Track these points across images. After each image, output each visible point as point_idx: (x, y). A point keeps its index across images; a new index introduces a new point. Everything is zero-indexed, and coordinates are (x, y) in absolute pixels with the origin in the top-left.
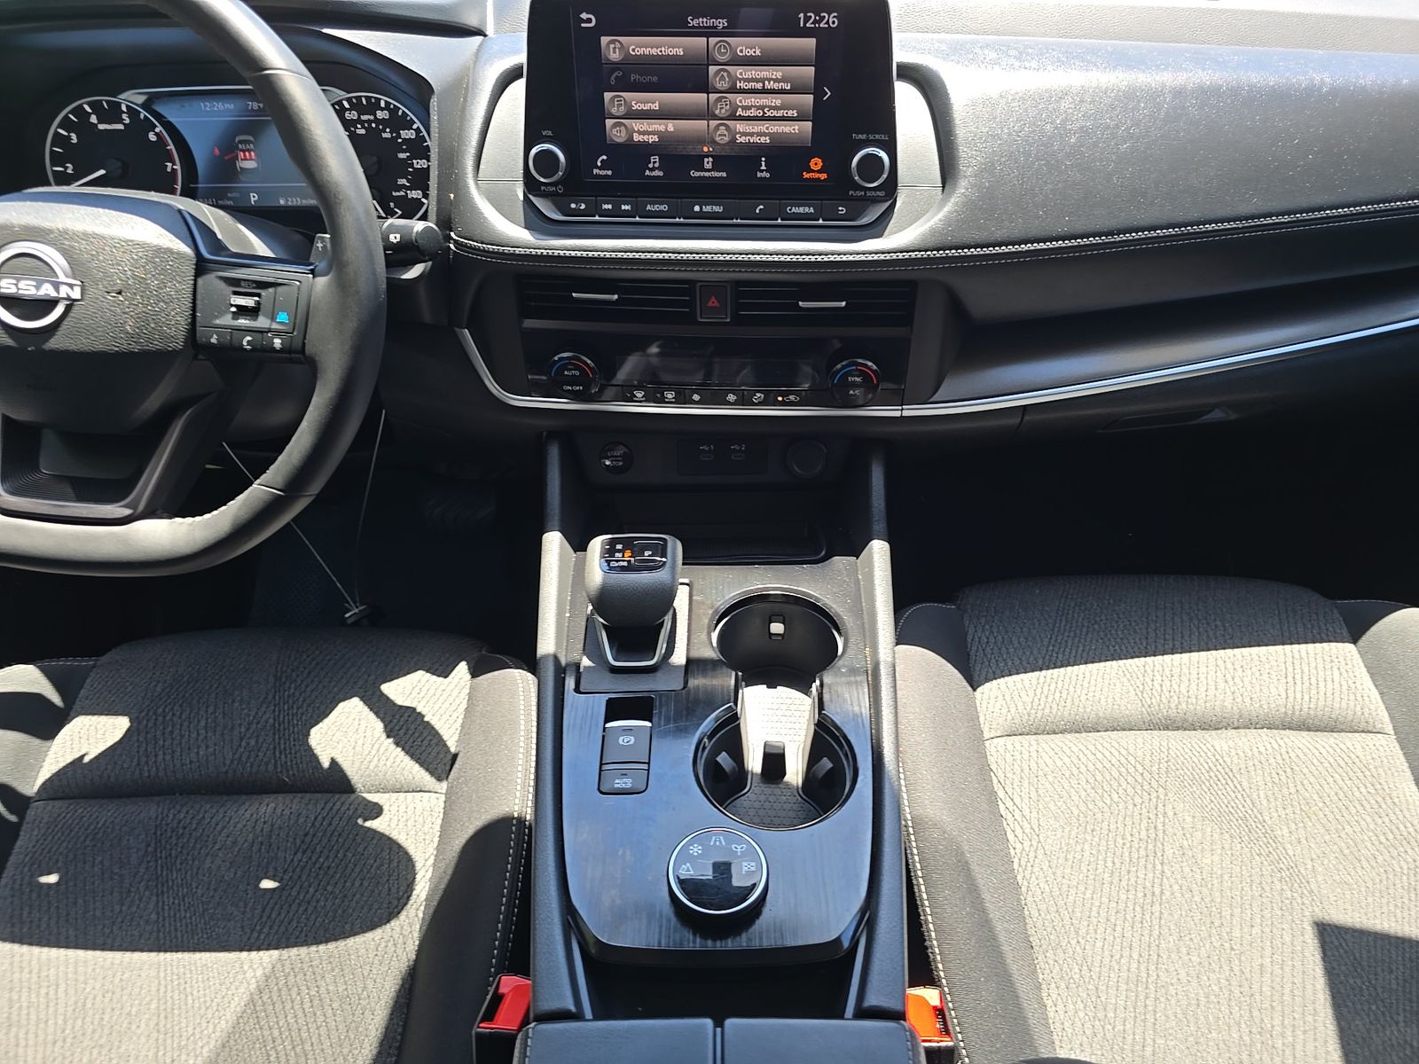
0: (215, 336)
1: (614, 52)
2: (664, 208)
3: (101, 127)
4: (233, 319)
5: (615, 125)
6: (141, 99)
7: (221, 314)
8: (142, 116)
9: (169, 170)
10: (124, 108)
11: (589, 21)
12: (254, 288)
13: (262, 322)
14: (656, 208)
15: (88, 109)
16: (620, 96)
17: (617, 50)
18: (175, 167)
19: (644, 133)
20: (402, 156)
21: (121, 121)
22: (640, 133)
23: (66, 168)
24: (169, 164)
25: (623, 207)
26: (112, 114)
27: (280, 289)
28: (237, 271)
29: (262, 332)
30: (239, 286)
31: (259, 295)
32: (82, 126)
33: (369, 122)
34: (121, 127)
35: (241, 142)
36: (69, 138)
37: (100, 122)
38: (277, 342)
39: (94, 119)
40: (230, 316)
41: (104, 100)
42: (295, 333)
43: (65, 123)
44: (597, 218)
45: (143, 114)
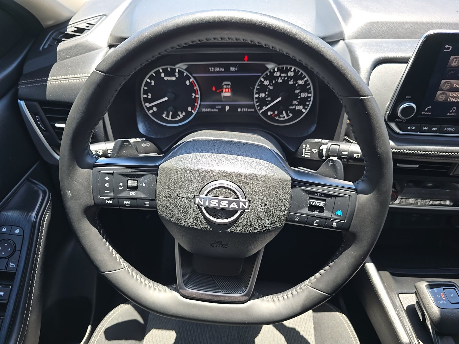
0: (298, 218)
1: (455, 62)
2: (453, 129)
3: (166, 78)
4: (309, 210)
5: (441, 94)
6: (185, 67)
7: (302, 208)
8: (185, 74)
9: (193, 97)
10: (177, 71)
11: (449, 48)
12: (323, 197)
13: (326, 214)
14: (449, 129)
15: (161, 71)
16: (450, 82)
17: (457, 62)
18: (197, 96)
19: (454, 97)
20: (297, 91)
21: (175, 76)
22: (452, 97)
23: (148, 96)
24: (194, 95)
25: (433, 129)
26: (172, 73)
27: (337, 198)
28: (312, 187)
29: (326, 219)
30: (314, 195)
31: (325, 200)
32: (157, 77)
33: (285, 77)
34: (174, 78)
35: (225, 85)
36: (151, 83)
37: (165, 76)
38: (334, 224)
39: (162, 75)
40: (307, 209)
41: (169, 67)
42: (345, 221)
43: (151, 78)
44: (418, 133)
45: (186, 73)
